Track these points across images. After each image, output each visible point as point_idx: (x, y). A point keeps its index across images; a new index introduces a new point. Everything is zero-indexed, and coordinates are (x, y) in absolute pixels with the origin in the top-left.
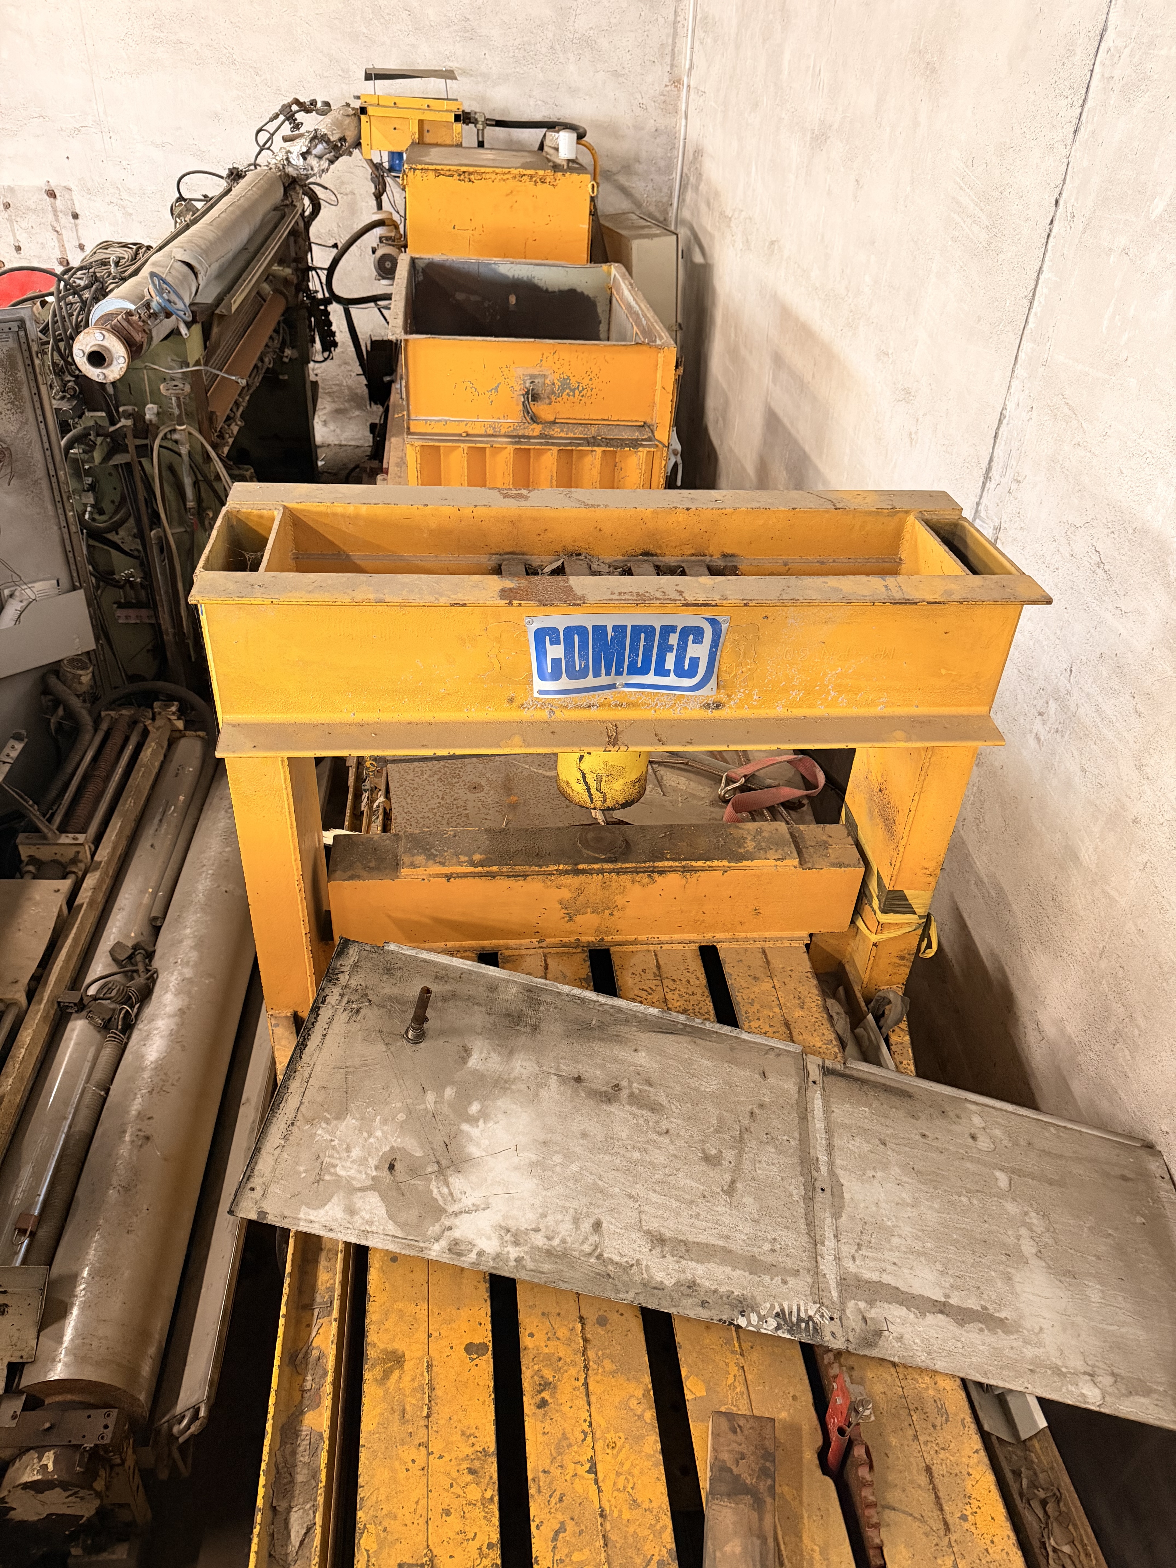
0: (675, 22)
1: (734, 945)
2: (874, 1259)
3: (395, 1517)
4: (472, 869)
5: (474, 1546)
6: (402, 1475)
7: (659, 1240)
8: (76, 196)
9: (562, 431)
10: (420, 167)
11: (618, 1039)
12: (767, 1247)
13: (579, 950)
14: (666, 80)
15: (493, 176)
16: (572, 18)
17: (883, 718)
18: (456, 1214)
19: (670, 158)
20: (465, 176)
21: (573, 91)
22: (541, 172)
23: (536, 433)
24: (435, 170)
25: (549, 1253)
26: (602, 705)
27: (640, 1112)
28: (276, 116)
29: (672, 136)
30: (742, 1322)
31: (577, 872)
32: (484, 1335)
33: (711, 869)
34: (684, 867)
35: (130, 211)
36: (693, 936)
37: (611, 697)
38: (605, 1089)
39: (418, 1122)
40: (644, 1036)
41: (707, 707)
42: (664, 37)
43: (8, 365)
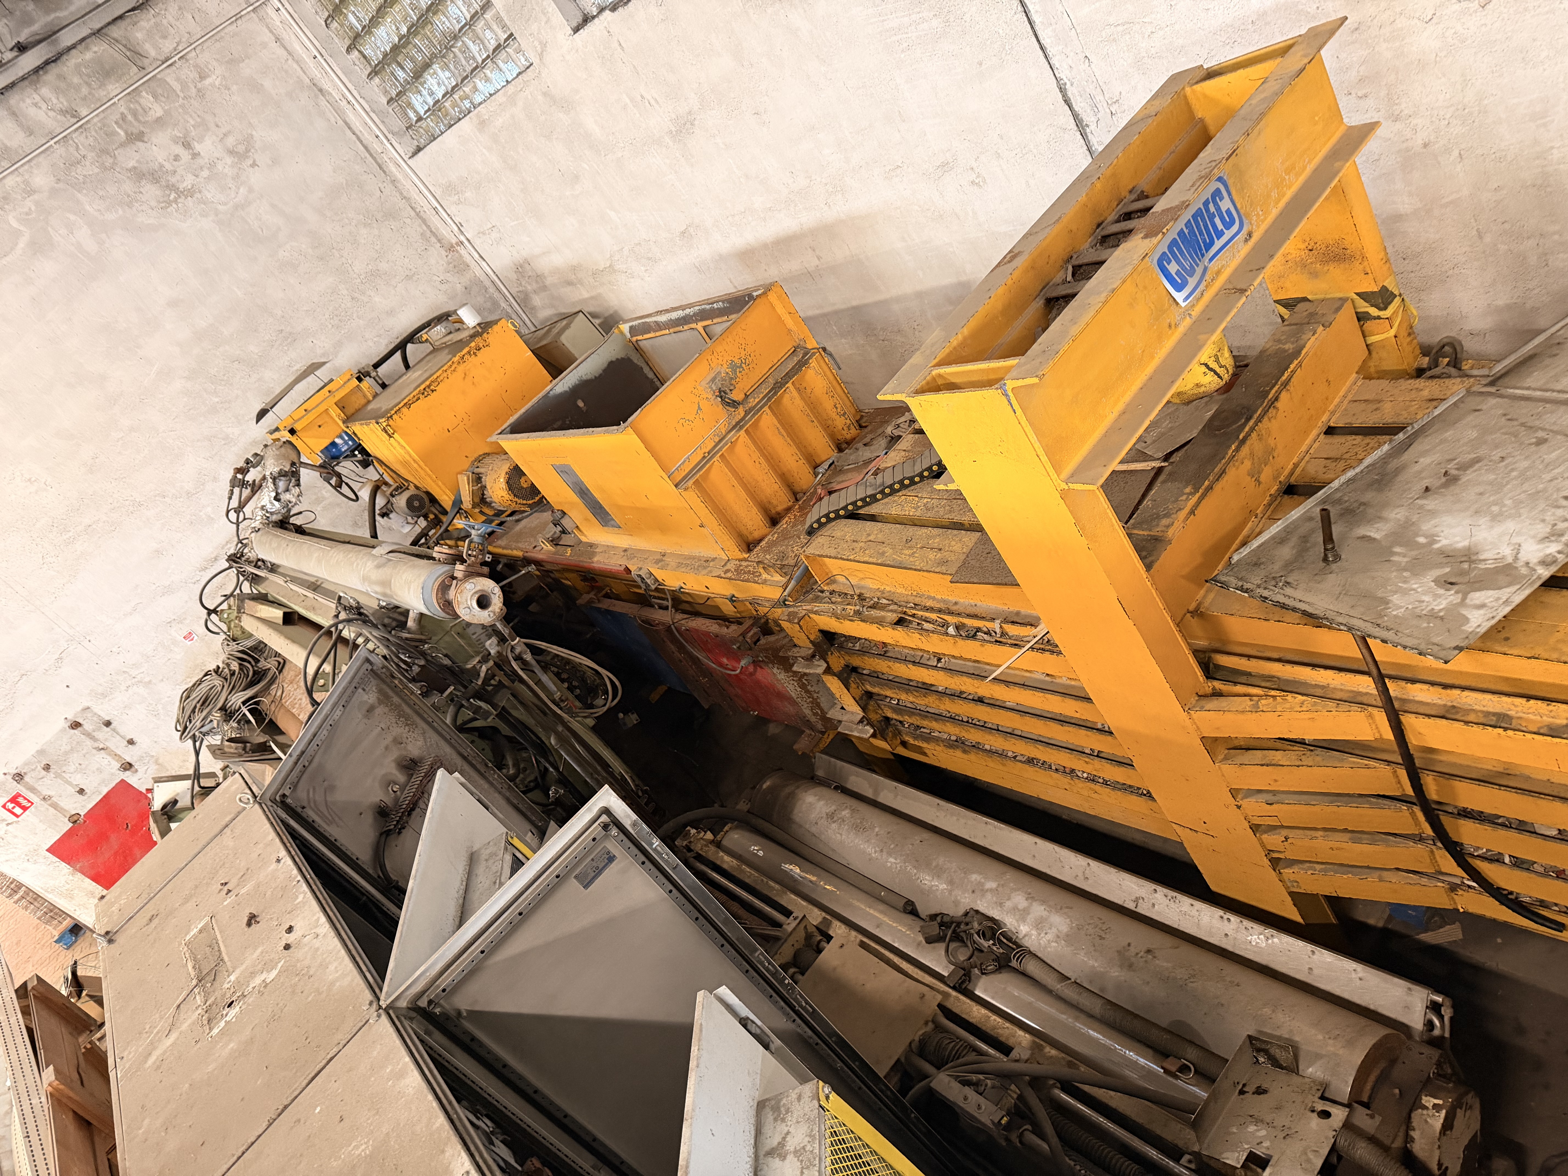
0: (418, 214)
4: (1198, 495)
9: (755, 398)
10: (393, 412)
11: (1398, 471)
13: (1279, 499)
14: (444, 253)
15: (445, 374)
16: (350, 268)
18: (1516, 559)
19: (490, 297)
20: (427, 390)
21: (391, 313)
22: (473, 344)
23: (745, 411)
24: (405, 404)
26: (1207, 286)
27: (1476, 468)
29: (477, 282)
31: (1243, 441)
33: (1294, 372)
34: (1282, 385)
36: (1315, 432)
37: (1207, 277)
38: (1444, 480)
39: (1417, 566)
40: (1406, 456)
41: (1246, 240)
42: (418, 229)
43: (384, 699)
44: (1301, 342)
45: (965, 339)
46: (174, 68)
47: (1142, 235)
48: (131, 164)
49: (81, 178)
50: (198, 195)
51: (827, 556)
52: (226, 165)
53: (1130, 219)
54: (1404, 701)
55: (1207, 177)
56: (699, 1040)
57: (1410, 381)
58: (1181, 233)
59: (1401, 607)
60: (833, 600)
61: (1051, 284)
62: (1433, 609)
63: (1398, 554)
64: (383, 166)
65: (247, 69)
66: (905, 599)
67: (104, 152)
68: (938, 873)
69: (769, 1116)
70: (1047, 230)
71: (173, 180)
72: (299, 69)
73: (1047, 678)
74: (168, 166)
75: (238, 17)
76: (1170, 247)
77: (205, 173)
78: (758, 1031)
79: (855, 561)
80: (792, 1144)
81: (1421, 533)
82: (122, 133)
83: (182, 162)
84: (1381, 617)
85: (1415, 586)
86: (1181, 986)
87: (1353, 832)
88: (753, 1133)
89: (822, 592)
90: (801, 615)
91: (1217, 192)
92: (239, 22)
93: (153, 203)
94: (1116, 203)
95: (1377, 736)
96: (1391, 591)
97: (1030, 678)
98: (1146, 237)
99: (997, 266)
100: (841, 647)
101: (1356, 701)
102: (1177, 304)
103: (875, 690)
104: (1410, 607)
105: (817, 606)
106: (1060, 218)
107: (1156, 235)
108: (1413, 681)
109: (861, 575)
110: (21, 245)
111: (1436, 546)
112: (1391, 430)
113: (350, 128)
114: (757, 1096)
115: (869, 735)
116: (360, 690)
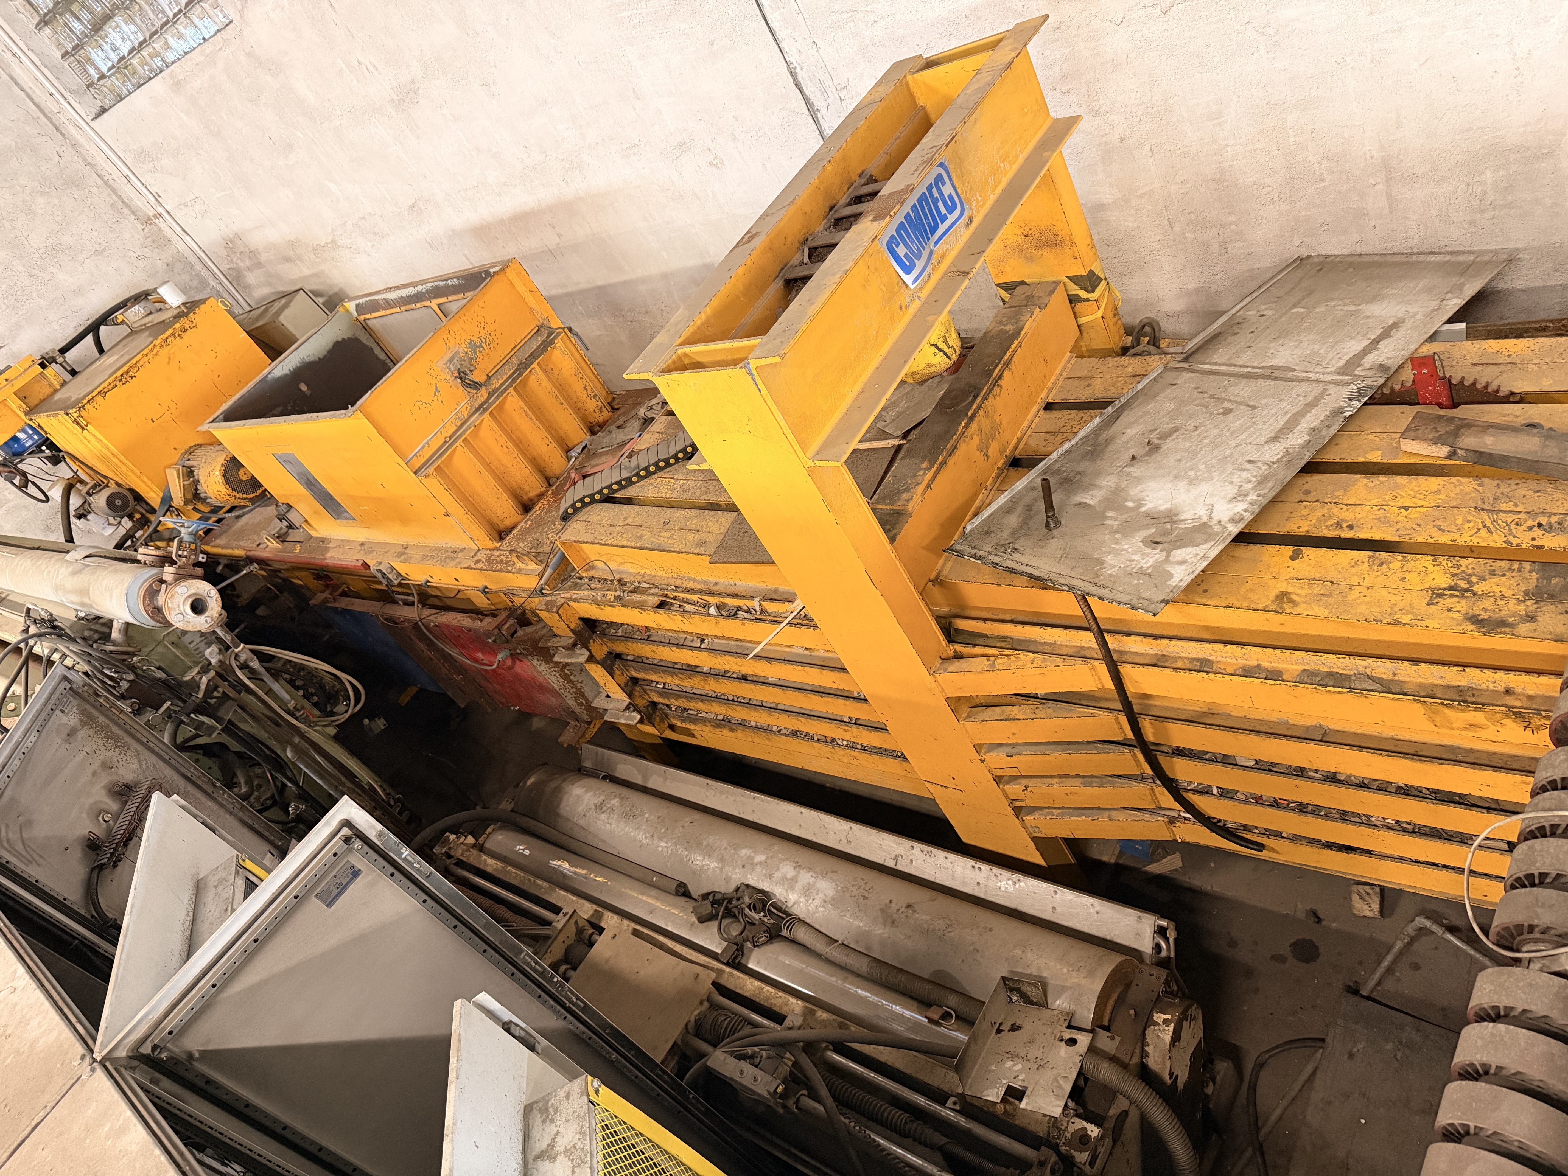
0: (106, 183)
1: (1053, 394)
2: (1331, 360)
3: (1395, 605)
4: (933, 470)
5: (1431, 568)
6: (1367, 599)
7: (1275, 439)
9: (498, 379)
10: (85, 401)
11: (1108, 442)
12: (1301, 398)
13: (1004, 471)
14: (140, 227)
15: (146, 359)
16: (25, 242)
17: (1027, 159)
18: (1210, 518)
19: (197, 275)
20: (125, 376)
21: (79, 291)
22: (177, 326)
23: (488, 393)
24: (99, 393)
25: (1260, 483)
26: (932, 270)
27: (1173, 437)
29: (183, 259)
30: (1347, 414)
31: (972, 419)
32: (1289, 550)
33: (1014, 352)
34: (1005, 364)
36: (1037, 408)
37: (934, 260)
38: (1147, 449)
39: (1127, 529)
40: (1114, 428)
41: (968, 225)
42: (108, 199)
43: (87, 720)
44: (1021, 323)
45: (708, 319)
47: (871, 218)
51: (583, 542)
53: (861, 202)
54: (1120, 652)
55: (929, 162)
56: (458, 1051)
57: (1116, 359)
58: (907, 217)
59: (1114, 567)
60: (593, 586)
61: (789, 265)
62: (1142, 567)
63: (1111, 518)
64: (60, 127)
66: (665, 582)
68: (709, 852)
69: (537, 1119)
70: (783, 212)
73: (807, 652)
76: (898, 231)
78: (523, 1034)
79: (612, 545)
80: (561, 1144)
81: (1129, 498)
84: (1098, 576)
85: (1126, 547)
86: (940, 937)
87: (1084, 776)
88: (521, 1138)
89: (581, 578)
90: (560, 604)
91: (939, 178)
94: (847, 187)
95: (1100, 686)
96: (1105, 552)
97: (790, 653)
98: (875, 219)
99: (736, 246)
100: (603, 634)
101: (1081, 655)
102: (907, 286)
103: (641, 675)
104: (1122, 566)
105: (576, 594)
106: (794, 200)
107: (884, 218)
108: (1128, 634)
109: (620, 560)
111: (1143, 509)
112: (1101, 404)
113: (16, 84)
114: (525, 1100)
115: (636, 721)
116: (58, 712)
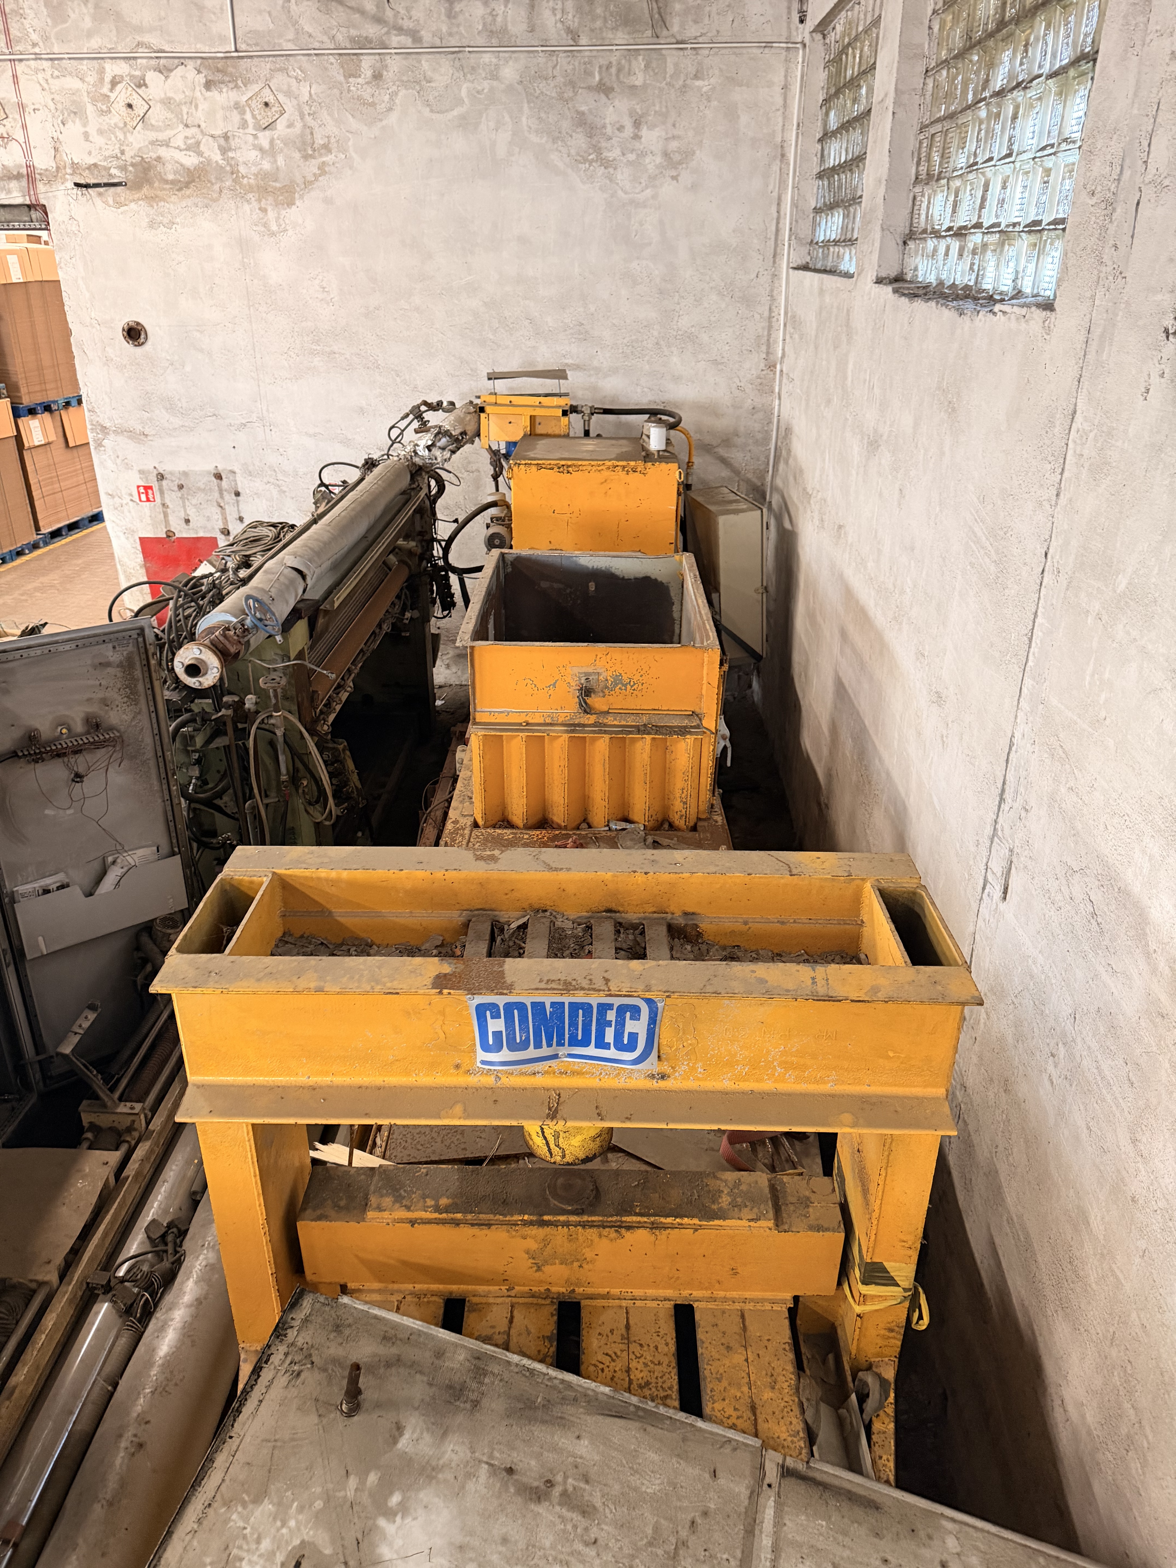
0: (769, 318)
1: (711, 1305)
4: (436, 1215)
8: (239, 478)
9: (615, 719)
10: (524, 462)
11: (562, 1422)
13: (548, 1301)
14: (762, 366)
15: (589, 468)
16: (676, 319)
17: (833, 1096)
19: (765, 431)
20: (563, 468)
21: (677, 379)
22: (633, 463)
23: (591, 721)
24: (538, 465)
26: (547, 1072)
28: (407, 416)
29: (767, 413)
31: (542, 1224)
33: (681, 1226)
34: (653, 1223)
35: (284, 488)
36: (669, 1293)
38: (537, 1484)
39: (335, 1512)
41: (653, 1077)
42: (760, 330)
43: (127, 666)
46: (681, 53)
48: (584, 108)
49: (538, 92)
50: (611, 170)
52: (652, 163)
59: (246, 1521)
63: (362, 1481)
64: (778, 257)
65: (739, 95)
67: (572, 84)
71: (603, 144)
72: (781, 124)
74: (609, 130)
75: (768, 44)
77: (632, 157)
81: (411, 1493)
82: (597, 78)
83: (622, 135)
85: (292, 1523)
92: (767, 50)
93: (573, 152)
96: (282, 1497)
110: (455, 113)
111: (382, 1521)
113: (779, 204)
116: (110, 646)
